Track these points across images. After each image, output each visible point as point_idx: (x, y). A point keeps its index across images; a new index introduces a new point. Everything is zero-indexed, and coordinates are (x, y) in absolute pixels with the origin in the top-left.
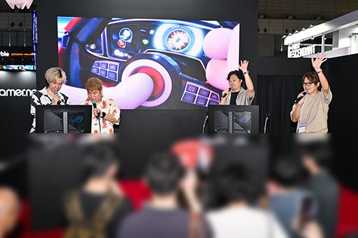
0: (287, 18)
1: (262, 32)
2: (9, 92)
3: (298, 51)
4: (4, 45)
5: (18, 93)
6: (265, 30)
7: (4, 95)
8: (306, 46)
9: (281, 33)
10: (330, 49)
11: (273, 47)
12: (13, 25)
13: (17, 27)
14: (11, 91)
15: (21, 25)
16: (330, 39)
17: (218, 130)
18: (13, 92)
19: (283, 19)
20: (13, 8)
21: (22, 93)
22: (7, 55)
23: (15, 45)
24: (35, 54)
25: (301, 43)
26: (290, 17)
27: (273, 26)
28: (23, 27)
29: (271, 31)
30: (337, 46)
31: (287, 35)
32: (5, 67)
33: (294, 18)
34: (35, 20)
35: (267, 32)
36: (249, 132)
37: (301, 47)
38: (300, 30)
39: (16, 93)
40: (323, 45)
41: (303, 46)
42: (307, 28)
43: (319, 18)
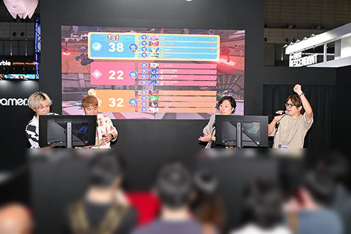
0: (287, 27)
2: (10, 101)
3: (299, 60)
4: (6, 54)
5: (20, 102)
6: (266, 40)
7: (6, 104)
8: (308, 56)
9: (282, 42)
10: (333, 58)
11: (273, 56)
12: (14, 34)
13: (18, 36)
14: (12, 100)
15: (22, 34)
16: (332, 48)
17: (226, 142)
18: (14, 101)
19: (283, 28)
20: (15, 18)
21: (24, 103)
22: (9, 64)
23: (16, 54)
24: (36, 63)
25: (303, 52)
26: (290, 27)
27: (273, 36)
28: (25, 36)
29: (272, 40)
30: (340, 55)
31: (288, 45)
32: (6, 76)
33: (294, 27)
34: (39, 30)
35: (267, 42)
36: (258, 143)
37: (303, 56)
38: (301, 40)
39: (17, 103)
40: (325, 54)
41: (305, 56)
42: (308, 37)
43: (319, 27)
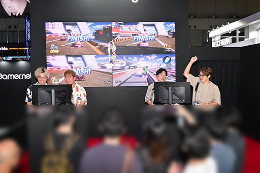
0: (211, 17)
1: (192, 28)
2: (10, 76)
3: (219, 41)
4: (4, 41)
5: (16, 77)
6: (195, 27)
7: (6, 78)
8: (225, 38)
9: (207, 29)
10: (243, 39)
11: (201, 38)
12: (10, 27)
13: (13, 28)
14: (11, 75)
15: (15, 27)
16: (243, 32)
17: (162, 100)
18: (12, 76)
19: (208, 18)
20: (10, 15)
21: (19, 77)
22: (6, 49)
23: (11, 41)
24: (27, 48)
25: (222, 35)
26: (213, 17)
27: (200, 24)
28: (17, 28)
29: (200, 27)
30: (248, 37)
31: (211, 30)
32: (4, 58)
33: (216, 17)
34: (28, 24)
36: (184, 101)
37: (221, 38)
38: (220, 26)
39: (14, 77)
40: (237, 37)
41: (223, 38)
42: (225, 24)
43: (234, 17)
